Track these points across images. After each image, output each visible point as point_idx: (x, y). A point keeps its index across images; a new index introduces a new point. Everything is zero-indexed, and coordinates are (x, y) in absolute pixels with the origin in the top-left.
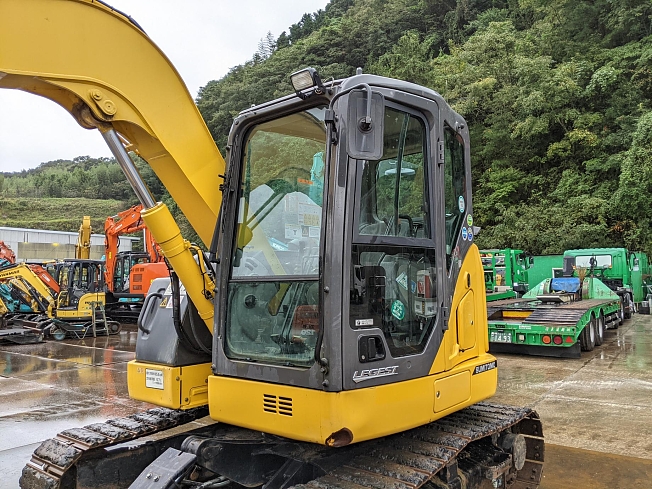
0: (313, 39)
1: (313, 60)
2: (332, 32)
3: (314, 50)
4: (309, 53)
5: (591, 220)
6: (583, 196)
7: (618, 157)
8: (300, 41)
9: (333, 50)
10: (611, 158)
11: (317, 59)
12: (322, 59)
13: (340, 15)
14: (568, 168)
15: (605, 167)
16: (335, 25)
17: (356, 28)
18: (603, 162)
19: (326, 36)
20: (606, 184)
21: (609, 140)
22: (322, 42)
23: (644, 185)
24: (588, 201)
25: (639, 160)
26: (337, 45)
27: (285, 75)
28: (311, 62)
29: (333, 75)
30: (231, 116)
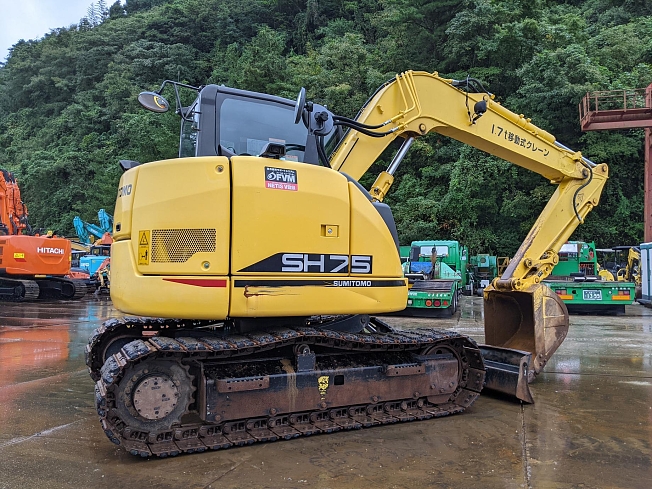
0: (155, 14)
1: (154, 36)
2: (177, 11)
3: (154, 26)
4: (150, 27)
5: (426, 218)
6: (420, 198)
7: (448, 166)
8: (139, 14)
9: (177, 29)
10: (443, 167)
11: (159, 35)
12: (165, 37)
14: (407, 173)
15: (438, 174)
17: (204, 11)
18: (436, 170)
19: (170, 14)
20: (437, 189)
21: (442, 151)
22: (165, 19)
23: (468, 191)
24: (424, 202)
25: (465, 170)
26: (182, 25)
27: (121, 47)
28: (153, 38)
29: (178, 55)
30: (53, 83)
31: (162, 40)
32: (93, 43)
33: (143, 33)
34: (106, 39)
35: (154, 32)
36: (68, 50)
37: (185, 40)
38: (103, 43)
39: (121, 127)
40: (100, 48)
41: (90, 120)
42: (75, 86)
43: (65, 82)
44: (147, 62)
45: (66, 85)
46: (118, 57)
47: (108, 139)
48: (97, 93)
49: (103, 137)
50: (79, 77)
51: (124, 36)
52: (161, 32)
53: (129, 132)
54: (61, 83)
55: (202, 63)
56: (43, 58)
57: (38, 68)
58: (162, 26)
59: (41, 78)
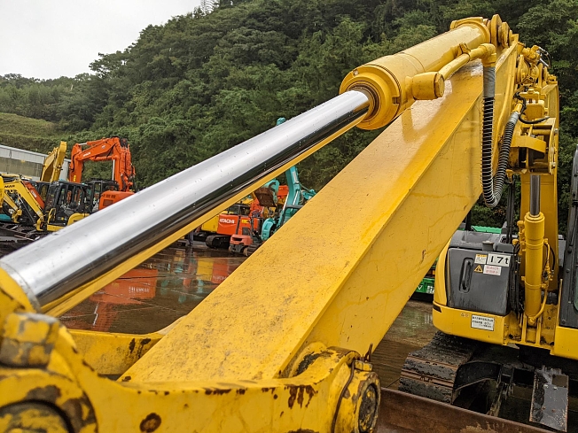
0: (255, 6)
1: (253, 24)
2: (274, 3)
3: (254, 15)
4: (250, 16)
9: (273, 18)
11: (257, 24)
12: (262, 25)
17: (296, 4)
19: (267, 6)
22: (263, 10)
26: (276, 15)
27: (225, 33)
28: (252, 26)
29: (271, 40)
31: (259, 28)
32: (204, 29)
33: (244, 22)
34: (214, 26)
35: (253, 20)
36: (184, 34)
37: (277, 28)
38: (212, 30)
39: (218, 101)
40: (208, 34)
41: (196, 94)
42: (187, 65)
43: (179, 61)
44: (245, 47)
45: (180, 64)
46: (223, 41)
47: (208, 110)
48: (203, 71)
49: (204, 108)
50: (191, 57)
51: (229, 24)
52: (259, 21)
53: (224, 106)
54: (176, 62)
55: (290, 48)
56: (164, 41)
57: (160, 49)
58: (260, 16)
59: (162, 57)
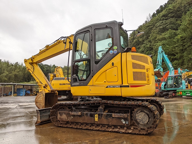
0: (164, 12)
1: (163, 19)
2: (170, 9)
3: (164, 16)
4: (162, 17)
8: (159, 14)
12: (167, 18)
13: (172, 3)
16: (170, 7)
17: (178, 6)
19: (168, 11)
22: (166, 13)
26: (171, 13)
29: (170, 22)
30: (139, 40)
33: (160, 19)
35: (163, 18)
37: (172, 17)
39: (154, 48)
40: (149, 27)
41: (147, 48)
42: (144, 40)
44: (161, 27)
45: (142, 40)
46: (154, 28)
48: (149, 40)
49: (151, 51)
50: (145, 37)
51: (155, 22)
52: (165, 17)
55: (179, 22)
58: (165, 15)
59: (136, 40)
